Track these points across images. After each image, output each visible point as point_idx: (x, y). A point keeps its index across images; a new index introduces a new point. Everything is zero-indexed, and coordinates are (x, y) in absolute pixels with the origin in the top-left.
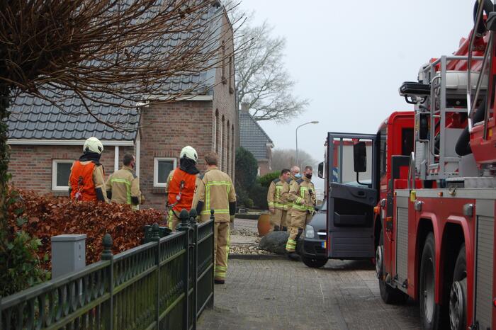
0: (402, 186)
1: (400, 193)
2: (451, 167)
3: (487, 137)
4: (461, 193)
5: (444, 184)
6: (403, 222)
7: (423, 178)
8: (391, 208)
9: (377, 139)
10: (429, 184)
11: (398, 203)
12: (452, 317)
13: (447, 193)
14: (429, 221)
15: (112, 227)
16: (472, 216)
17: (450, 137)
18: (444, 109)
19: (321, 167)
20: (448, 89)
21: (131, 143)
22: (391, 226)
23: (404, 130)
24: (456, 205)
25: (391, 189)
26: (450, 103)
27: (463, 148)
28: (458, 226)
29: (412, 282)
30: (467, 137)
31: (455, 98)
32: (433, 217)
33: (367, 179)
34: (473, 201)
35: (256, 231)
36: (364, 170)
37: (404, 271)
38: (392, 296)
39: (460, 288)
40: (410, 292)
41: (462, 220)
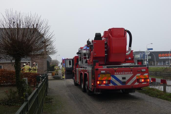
0: (77, 68)
1: (77, 69)
2: (85, 65)
3: (90, 61)
4: (86, 69)
5: (84, 68)
6: (78, 73)
7: (80, 66)
8: (76, 71)
9: (73, 60)
10: (81, 67)
11: (77, 70)
12: (86, 87)
13: (84, 69)
14: (82, 73)
15: (31, 76)
16: (88, 72)
17: (84, 61)
18: (83, 56)
19: (61, 63)
20: (84, 53)
21: (30, 61)
22: (76, 74)
23: (77, 59)
24: (86, 71)
25: (75, 68)
26: (84, 55)
27: (86, 62)
28: (86, 74)
29: (79, 82)
30: (87, 61)
31: (85, 54)
32: (82, 72)
33: (71, 66)
34: (88, 70)
35: (51, 75)
36: (71, 65)
37: (78, 80)
38: (76, 84)
39: (87, 83)
40: (79, 84)
41: (87, 73)
